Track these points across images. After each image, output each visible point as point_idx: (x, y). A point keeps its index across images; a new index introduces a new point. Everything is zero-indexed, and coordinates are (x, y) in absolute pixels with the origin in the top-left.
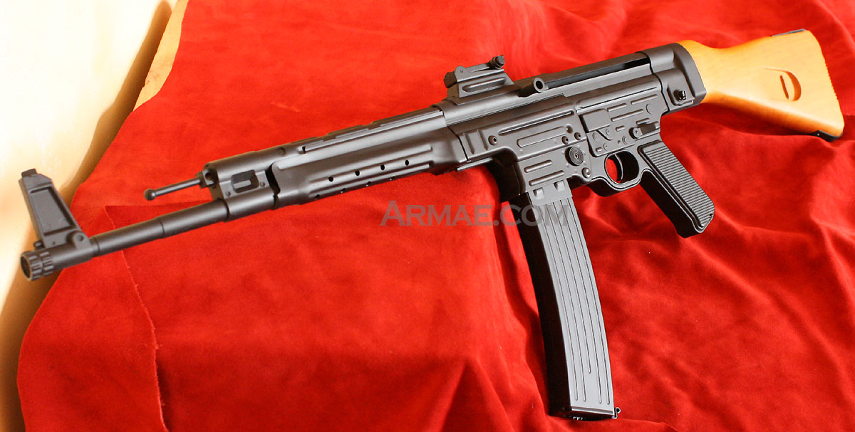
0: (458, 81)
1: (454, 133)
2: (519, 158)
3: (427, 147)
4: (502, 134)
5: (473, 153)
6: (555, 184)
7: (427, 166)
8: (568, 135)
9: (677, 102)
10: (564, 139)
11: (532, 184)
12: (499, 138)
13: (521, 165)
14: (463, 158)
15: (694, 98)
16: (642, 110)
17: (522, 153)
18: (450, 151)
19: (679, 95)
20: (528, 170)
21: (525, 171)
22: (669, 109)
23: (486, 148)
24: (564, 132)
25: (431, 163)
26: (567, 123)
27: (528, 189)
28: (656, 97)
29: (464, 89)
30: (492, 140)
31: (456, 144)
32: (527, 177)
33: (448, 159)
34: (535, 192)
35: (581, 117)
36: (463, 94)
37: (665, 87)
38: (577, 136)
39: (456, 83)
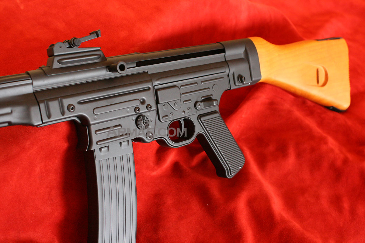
0: (55, 54)
1: (37, 99)
2: (91, 123)
3: (7, 110)
4: (80, 103)
5: (49, 117)
6: (121, 144)
7: (7, 124)
8: (141, 106)
9: (237, 84)
10: (137, 109)
11: (99, 144)
12: (77, 106)
13: (93, 129)
14: (39, 121)
15: (251, 81)
16: (209, 88)
17: (95, 119)
18: (28, 115)
19: (241, 78)
20: (97, 133)
21: (95, 133)
22: (230, 88)
23: (63, 114)
24: (137, 104)
25: (9, 123)
26: (143, 96)
27: (95, 147)
28: (223, 79)
29: (59, 62)
30: (71, 107)
31: (34, 111)
32: (95, 138)
33: (25, 121)
34: (100, 149)
35: (156, 91)
36: (56, 65)
37: (231, 72)
38: (149, 107)
39: (53, 55)
